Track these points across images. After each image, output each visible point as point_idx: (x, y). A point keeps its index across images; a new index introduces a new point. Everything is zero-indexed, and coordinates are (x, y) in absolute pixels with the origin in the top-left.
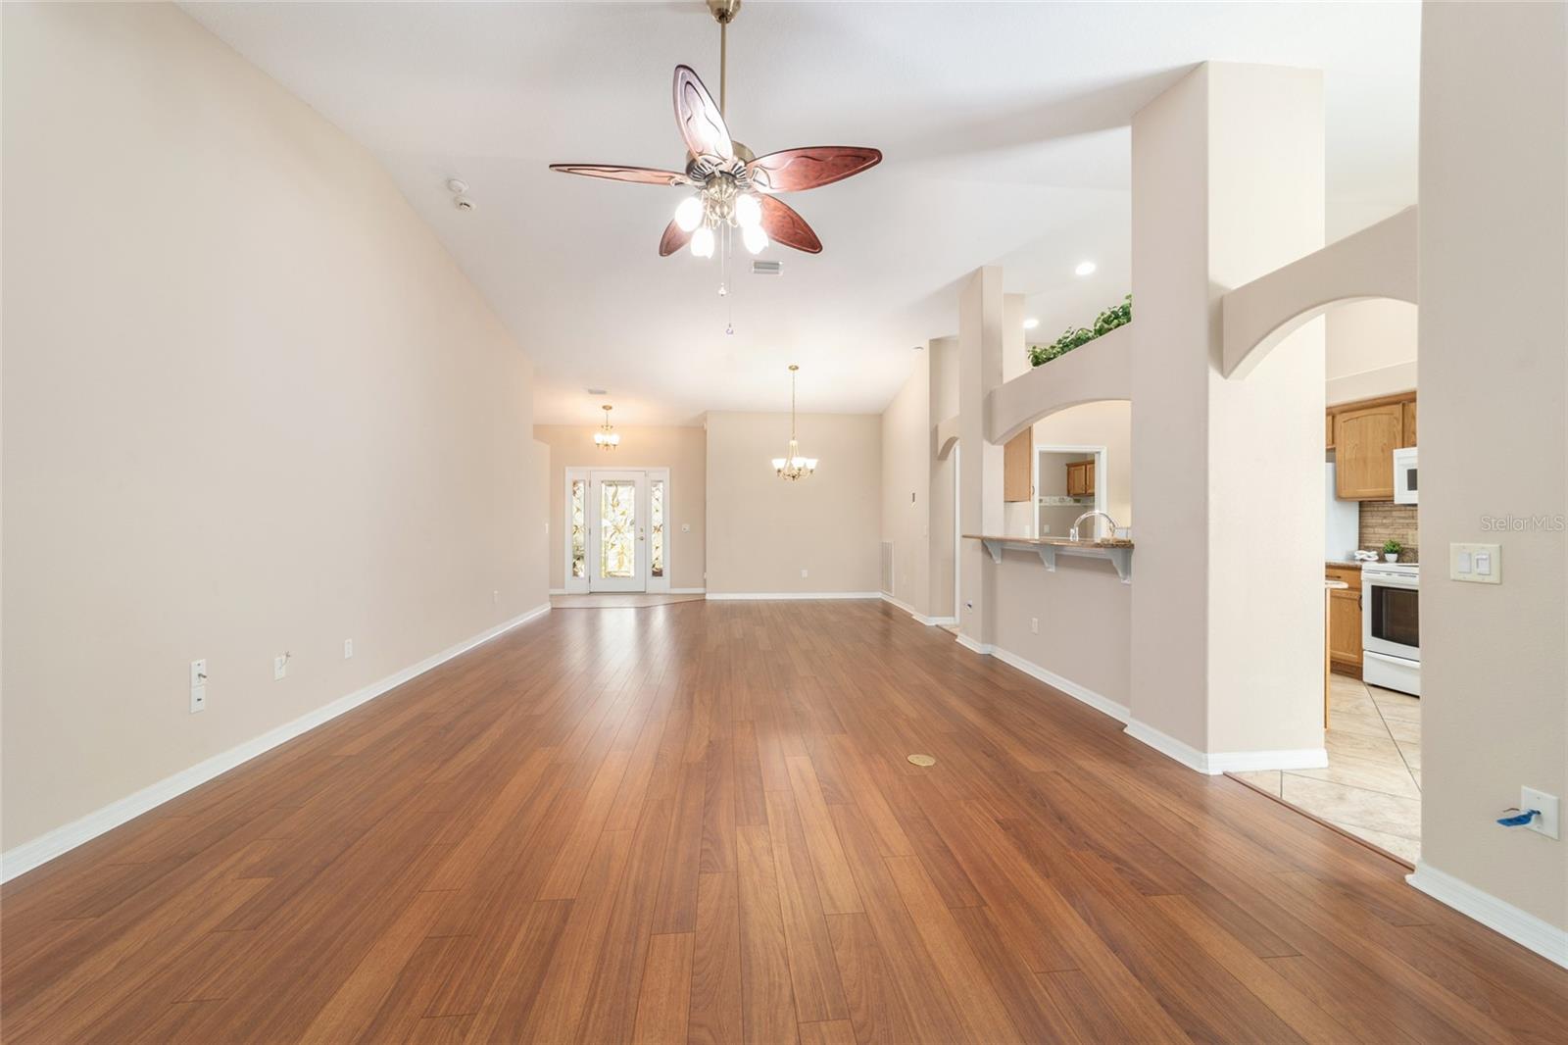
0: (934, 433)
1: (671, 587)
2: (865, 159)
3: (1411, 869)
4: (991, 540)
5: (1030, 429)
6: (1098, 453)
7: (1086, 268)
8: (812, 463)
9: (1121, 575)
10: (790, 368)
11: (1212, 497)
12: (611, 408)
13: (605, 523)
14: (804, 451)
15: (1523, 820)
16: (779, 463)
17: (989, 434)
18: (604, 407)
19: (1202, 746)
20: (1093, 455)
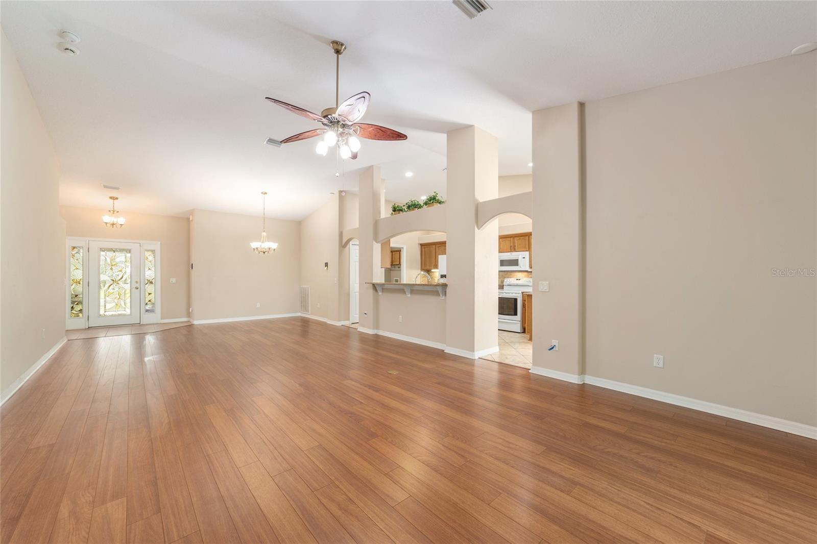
0: (341, 235)
1: (161, 319)
2: (401, 137)
3: (530, 369)
4: (378, 284)
5: (390, 240)
6: (403, 248)
7: (409, 174)
8: (274, 245)
9: (441, 295)
10: (262, 193)
11: (476, 269)
12: (117, 199)
13: (103, 277)
14: (270, 238)
15: (553, 348)
16: (254, 245)
17: (376, 239)
18: (111, 198)
19: (472, 349)
20: (400, 248)
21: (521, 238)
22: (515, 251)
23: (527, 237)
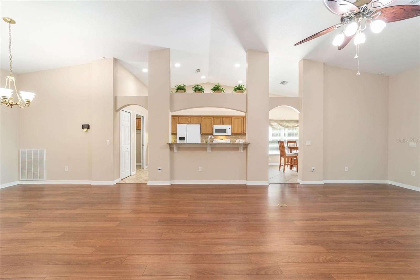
17: (171, 108)
21: (227, 118)
22: (223, 124)
23: (230, 118)
